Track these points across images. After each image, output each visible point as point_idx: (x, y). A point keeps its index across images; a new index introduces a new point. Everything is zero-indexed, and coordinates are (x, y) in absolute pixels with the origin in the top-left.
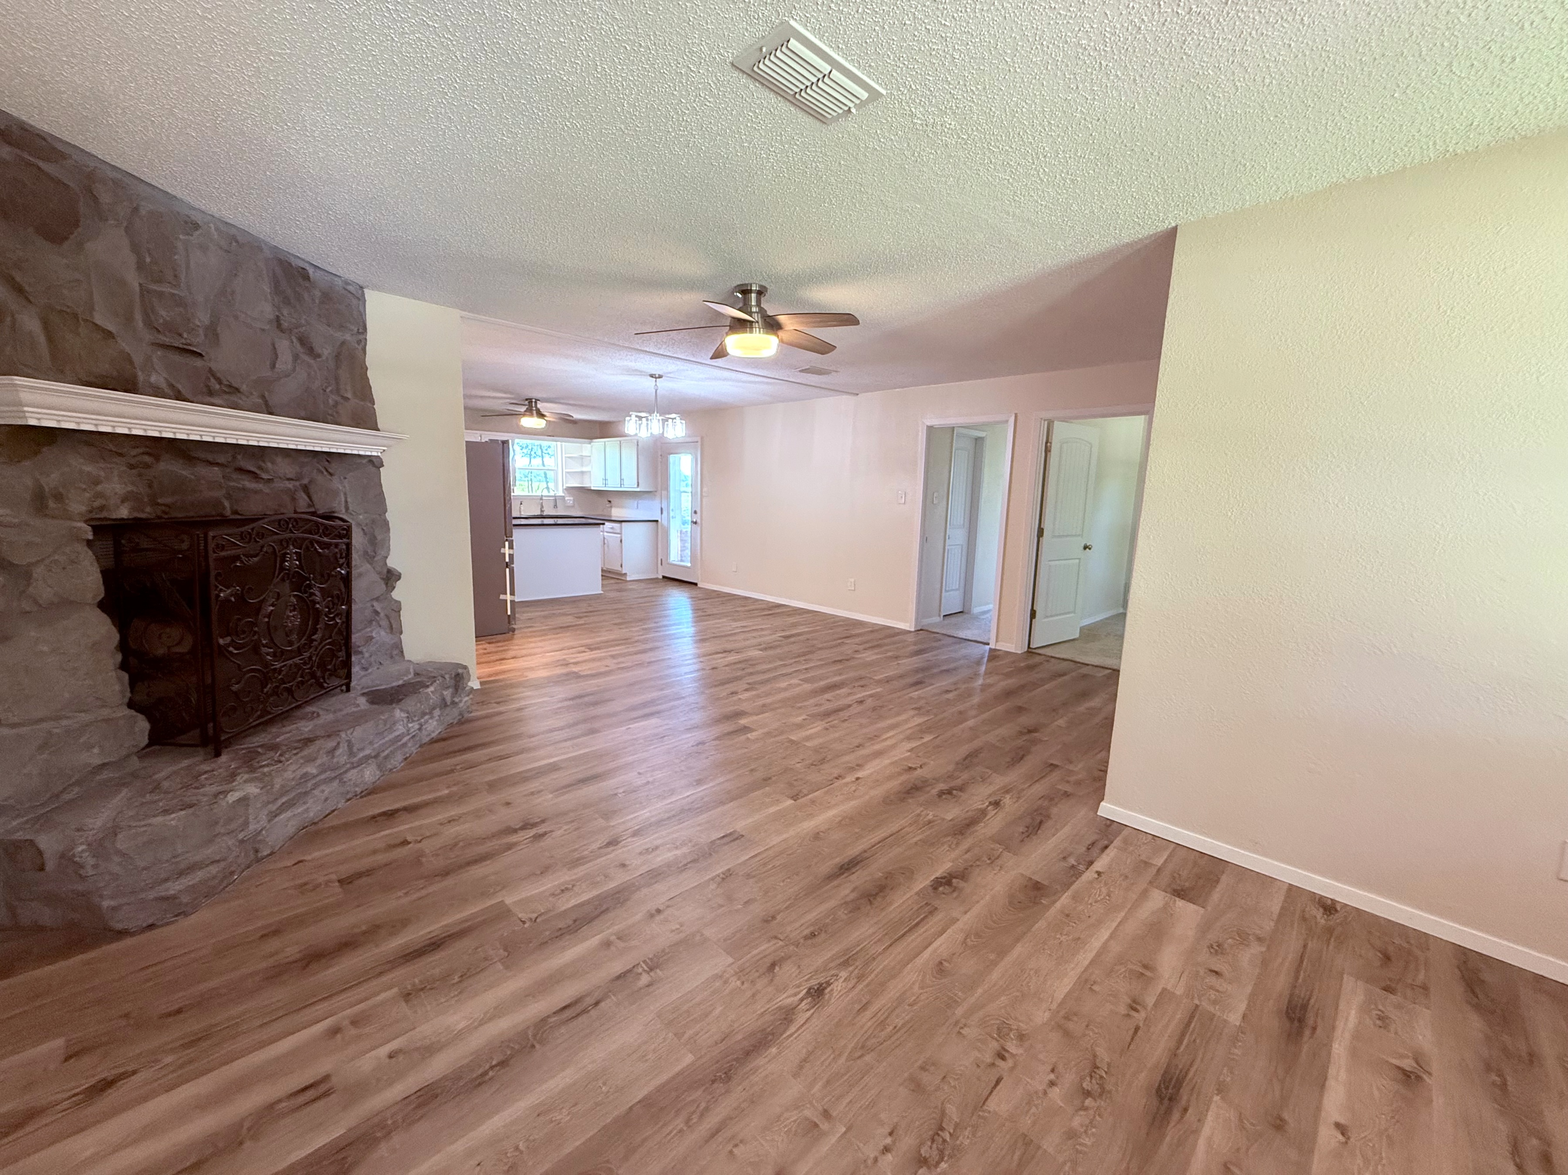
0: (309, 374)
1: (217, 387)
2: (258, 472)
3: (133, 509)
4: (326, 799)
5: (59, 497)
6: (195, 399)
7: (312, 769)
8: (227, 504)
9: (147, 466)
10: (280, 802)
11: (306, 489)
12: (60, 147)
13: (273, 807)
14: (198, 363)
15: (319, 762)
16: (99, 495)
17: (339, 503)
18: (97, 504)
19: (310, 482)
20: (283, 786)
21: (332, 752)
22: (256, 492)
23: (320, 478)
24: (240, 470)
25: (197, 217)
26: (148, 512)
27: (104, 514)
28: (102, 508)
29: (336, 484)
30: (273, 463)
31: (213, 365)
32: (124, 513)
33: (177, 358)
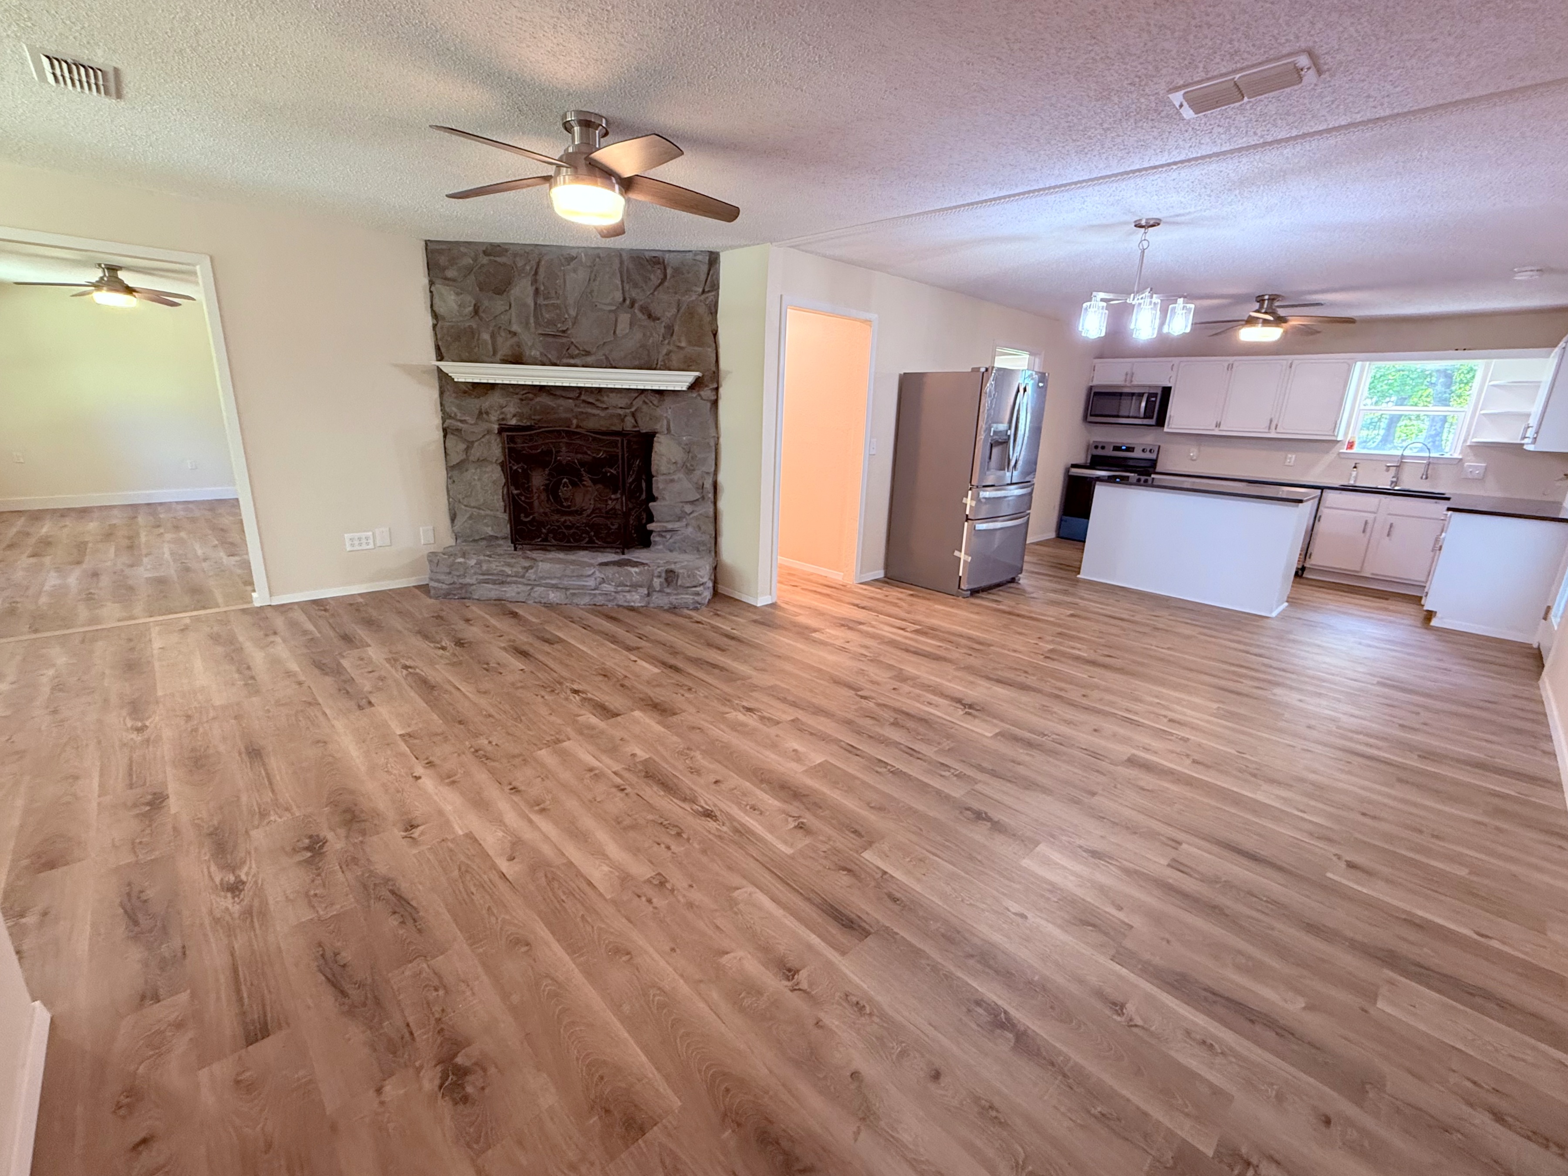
0: (644, 335)
1: (577, 352)
2: (596, 403)
3: (518, 421)
4: (518, 593)
5: (487, 413)
6: (558, 362)
7: (508, 570)
8: (575, 422)
9: (531, 400)
10: (486, 577)
11: (633, 415)
12: (507, 247)
13: (482, 577)
14: (564, 340)
15: (515, 570)
16: (502, 413)
17: (661, 427)
18: (501, 417)
19: (636, 410)
20: (488, 570)
21: (527, 569)
22: (594, 415)
23: (645, 408)
24: (584, 401)
25: (574, 253)
26: (526, 423)
27: (504, 422)
28: (503, 419)
29: (659, 412)
30: (608, 396)
31: (573, 340)
32: (513, 422)
33: (550, 340)
